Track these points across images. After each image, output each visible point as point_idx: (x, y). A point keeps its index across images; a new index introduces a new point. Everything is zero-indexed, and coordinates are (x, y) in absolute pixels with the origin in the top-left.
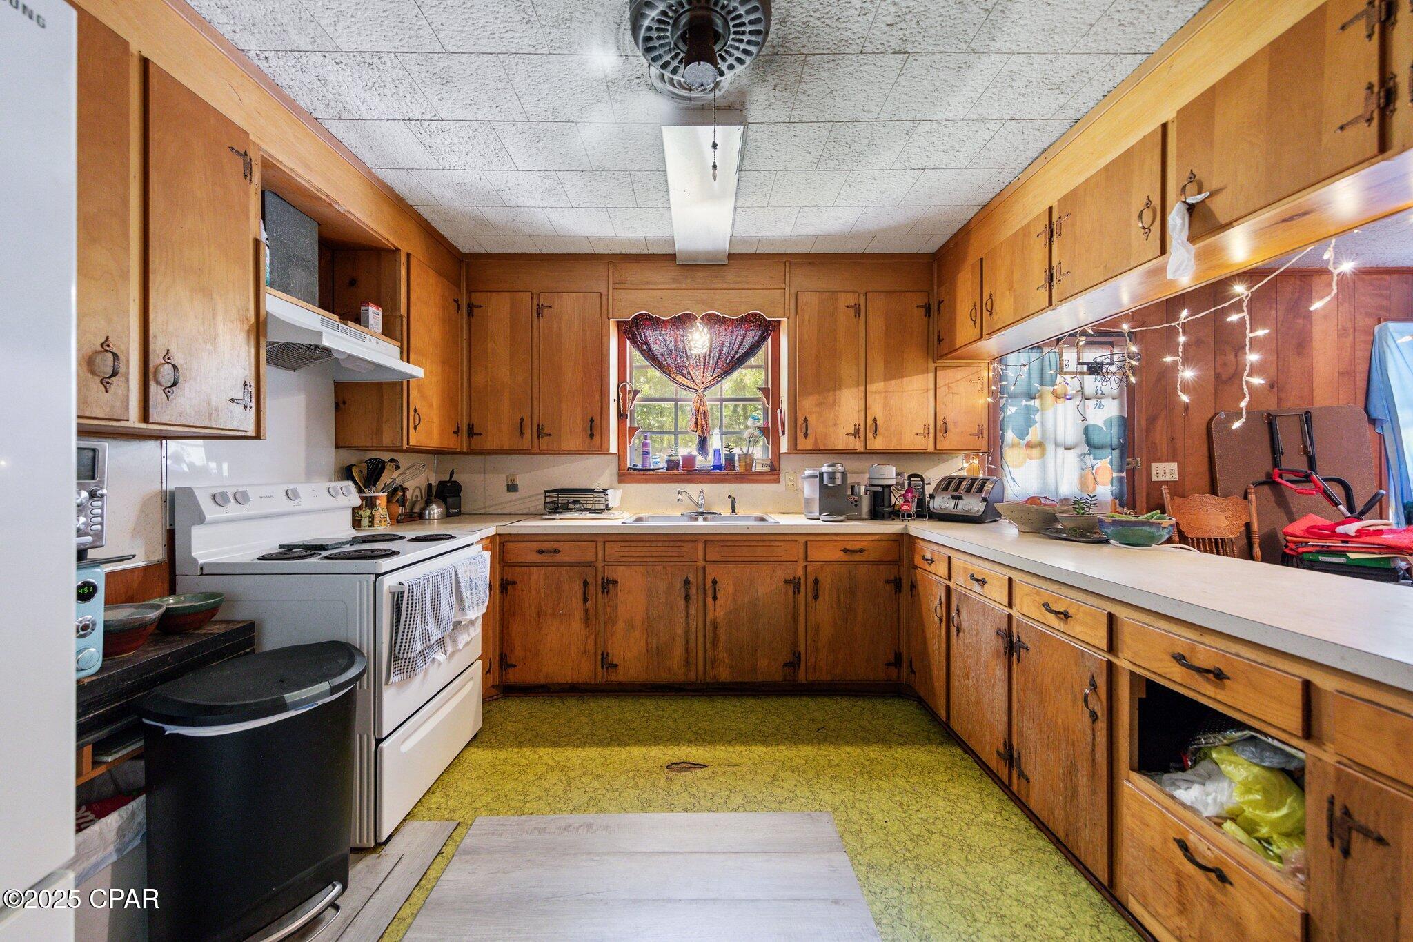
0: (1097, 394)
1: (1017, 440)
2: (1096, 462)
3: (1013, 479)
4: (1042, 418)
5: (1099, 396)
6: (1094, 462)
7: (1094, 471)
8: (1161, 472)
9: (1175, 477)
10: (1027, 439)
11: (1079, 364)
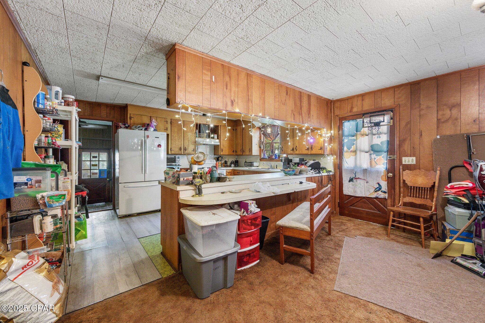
0: (378, 133)
1: (347, 150)
2: (377, 157)
3: (346, 162)
4: (356, 142)
5: (379, 134)
6: (376, 157)
7: (375, 160)
8: (407, 161)
9: (414, 162)
10: (351, 149)
11: (371, 123)
